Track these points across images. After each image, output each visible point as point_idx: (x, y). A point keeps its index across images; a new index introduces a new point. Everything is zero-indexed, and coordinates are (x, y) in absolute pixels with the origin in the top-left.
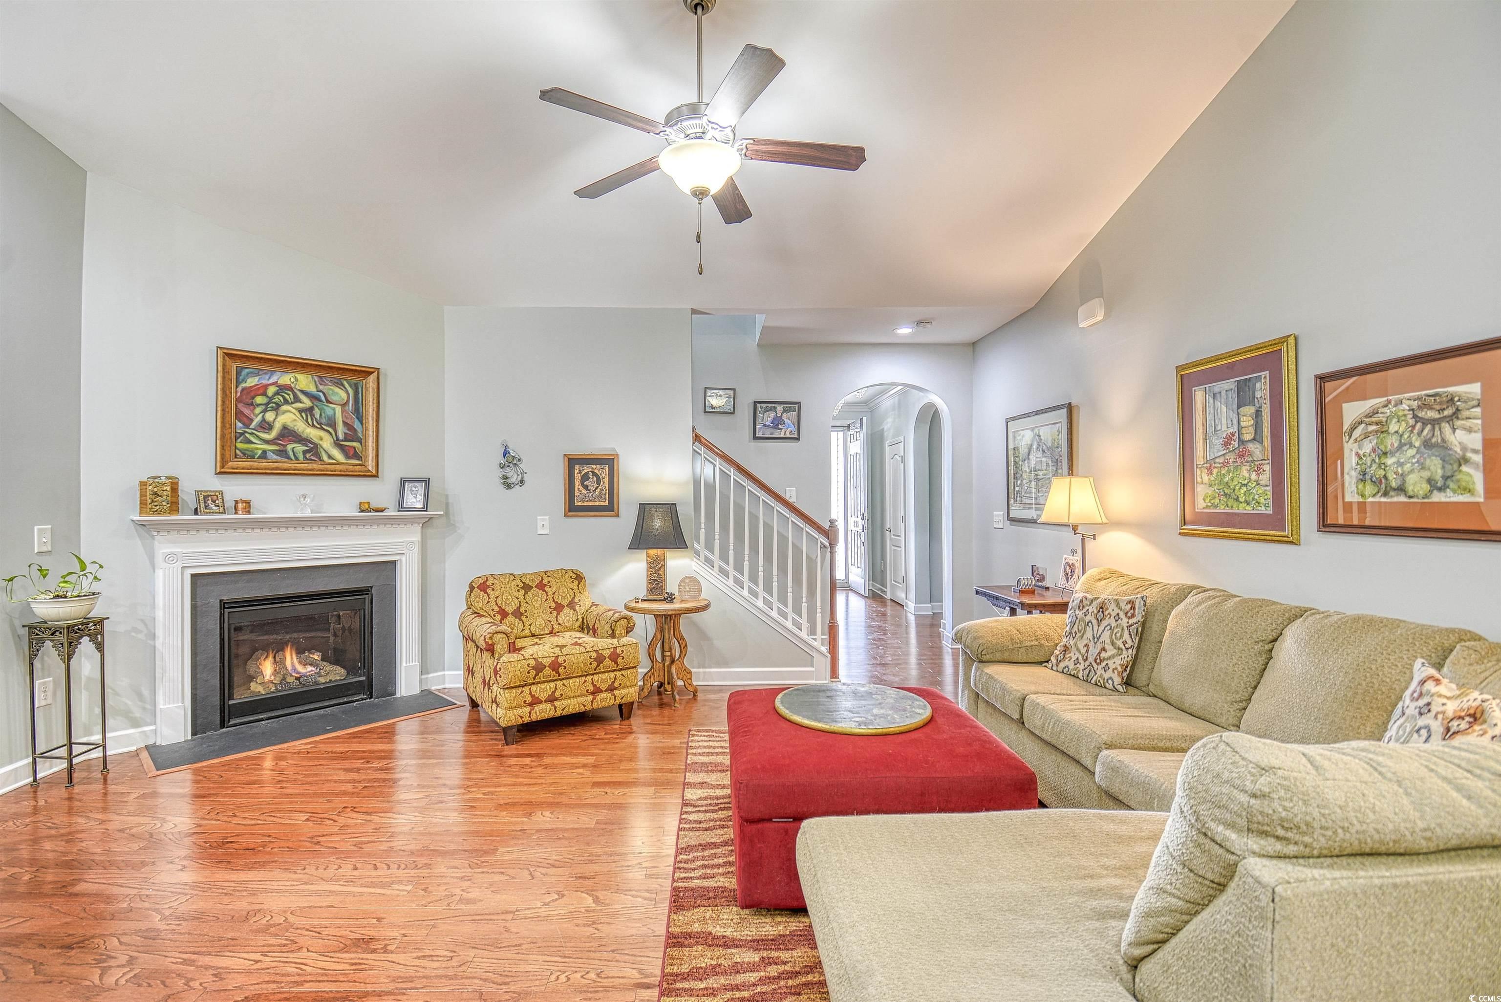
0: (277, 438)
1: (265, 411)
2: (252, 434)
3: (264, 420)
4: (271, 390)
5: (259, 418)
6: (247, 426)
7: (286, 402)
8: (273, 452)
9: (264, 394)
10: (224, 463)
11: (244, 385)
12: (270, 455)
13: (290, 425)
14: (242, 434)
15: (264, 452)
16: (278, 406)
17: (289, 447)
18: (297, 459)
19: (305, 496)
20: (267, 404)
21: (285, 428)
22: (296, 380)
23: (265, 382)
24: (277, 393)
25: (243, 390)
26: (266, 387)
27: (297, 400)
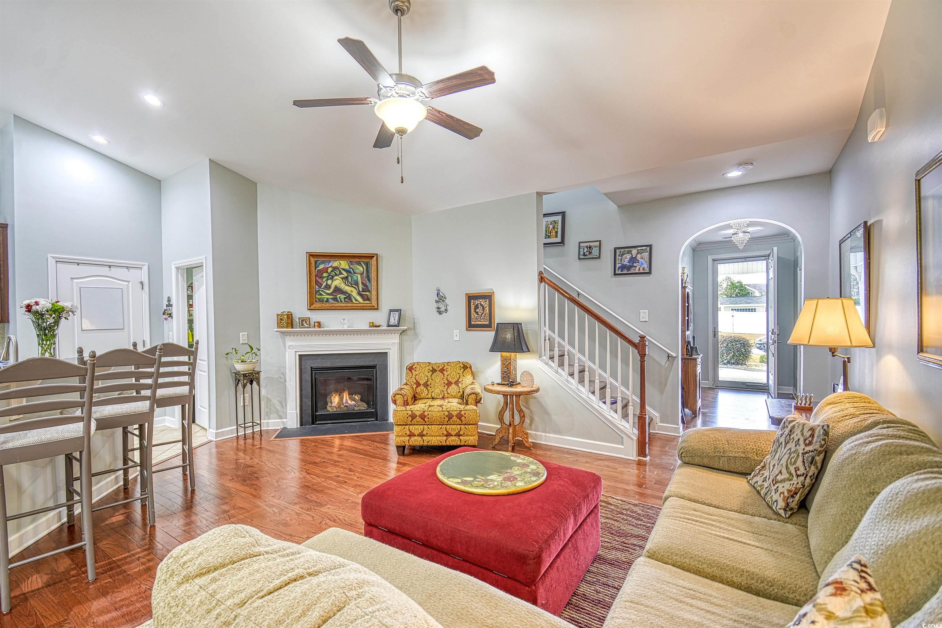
0: (333, 293)
1: (327, 280)
2: (322, 291)
3: (327, 283)
4: (330, 270)
5: (325, 283)
6: (320, 287)
7: (336, 275)
8: (331, 299)
9: (327, 272)
10: (311, 305)
11: (318, 268)
12: (330, 300)
13: (338, 286)
14: (318, 291)
15: (328, 299)
16: (333, 277)
17: (338, 296)
18: (341, 302)
19: (344, 320)
20: (328, 277)
21: (336, 287)
22: (340, 264)
23: (327, 266)
24: (332, 271)
25: (318, 270)
26: (327, 268)
27: (342, 274)
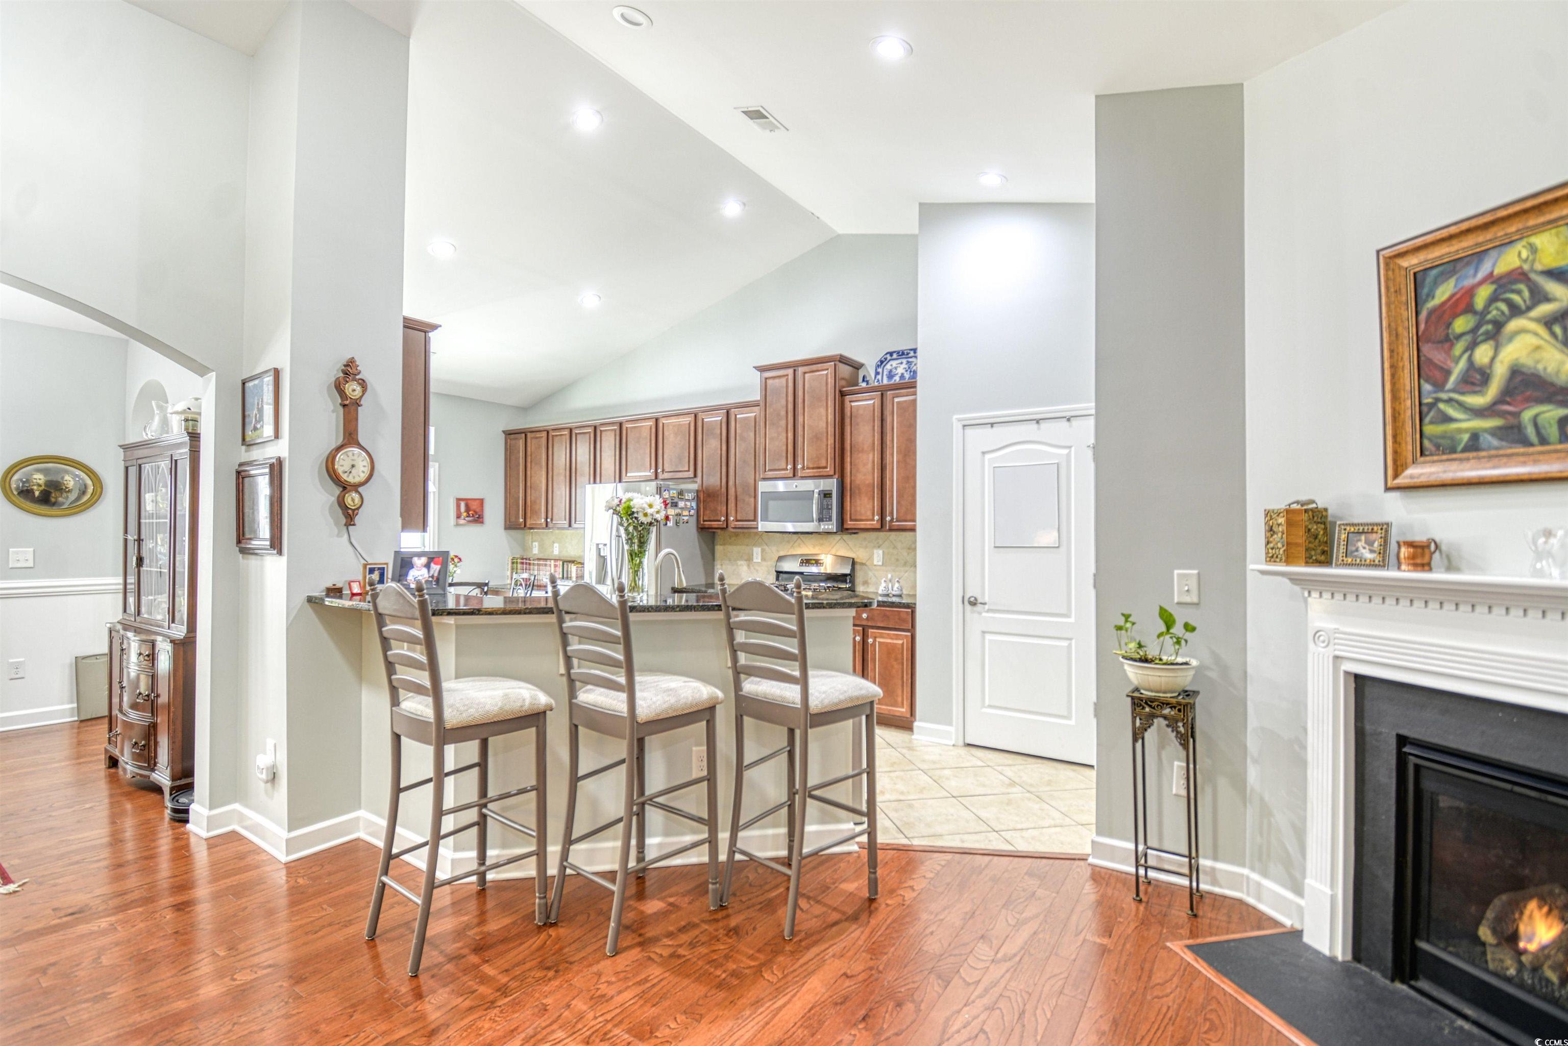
0: (1495, 403)
1: (1472, 346)
2: (1450, 401)
3: (1470, 361)
4: (1483, 295)
5: (1462, 364)
6: (1439, 386)
7: (1516, 311)
8: (1494, 432)
9: (1469, 309)
10: (1398, 468)
11: (1431, 304)
12: (1487, 439)
13: (1527, 361)
14: (1432, 406)
15: (1475, 436)
16: (1499, 325)
17: (1527, 415)
18: (1543, 441)
19: (1548, 534)
20: (1474, 331)
21: (1515, 372)
22: (1533, 249)
23: (1468, 282)
24: (1493, 299)
25: (1432, 312)
26: (1470, 293)
27: (1539, 296)
